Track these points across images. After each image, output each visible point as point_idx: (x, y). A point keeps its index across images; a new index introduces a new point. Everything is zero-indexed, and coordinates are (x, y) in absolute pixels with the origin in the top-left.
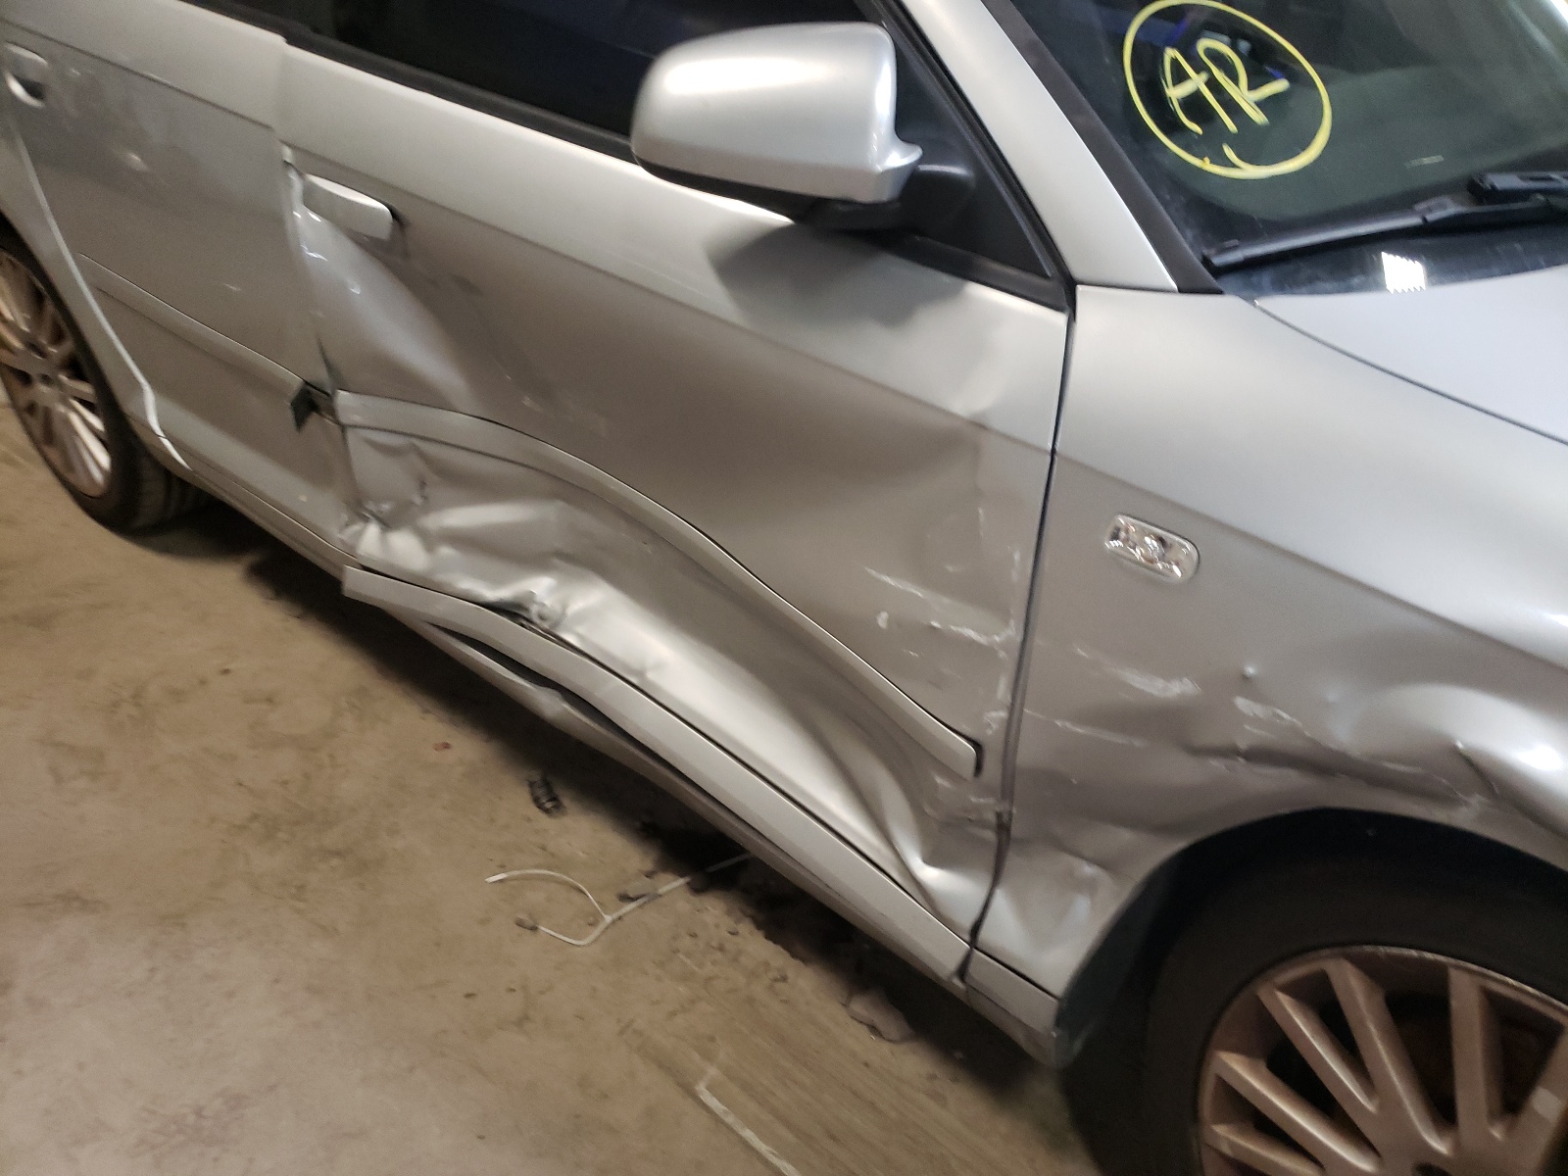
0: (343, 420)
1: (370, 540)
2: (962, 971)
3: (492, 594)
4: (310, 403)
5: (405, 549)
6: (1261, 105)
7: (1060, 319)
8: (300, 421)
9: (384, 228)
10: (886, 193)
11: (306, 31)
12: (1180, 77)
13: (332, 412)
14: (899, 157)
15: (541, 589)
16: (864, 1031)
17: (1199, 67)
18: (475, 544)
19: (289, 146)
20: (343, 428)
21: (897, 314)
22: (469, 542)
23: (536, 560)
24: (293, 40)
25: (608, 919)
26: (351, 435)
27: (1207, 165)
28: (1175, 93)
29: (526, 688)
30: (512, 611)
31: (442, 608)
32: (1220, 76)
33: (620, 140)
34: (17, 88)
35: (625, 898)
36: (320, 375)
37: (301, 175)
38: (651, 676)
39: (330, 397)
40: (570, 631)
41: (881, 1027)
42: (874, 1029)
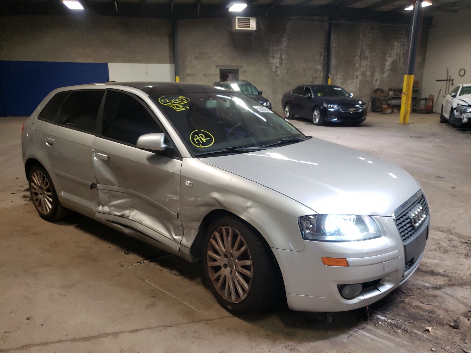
0: (98, 188)
1: (100, 208)
2: (179, 250)
3: (118, 214)
4: (93, 186)
5: (106, 209)
6: (206, 140)
7: (181, 161)
8: (91, 189)
9: (107, 159)
10: (163, 150)
11: (97, 135)
12: (196, 138)
13: (96, 187)
14: (163, 146)
15: (127, 212)
16: (173, 275)
17: (199, 137)
18: (117, 207)
19: (94, 149)
20: (98, 189)
21: (166, 162)
22: (116, 206)
23: (126, 208)
24: (95, 136)
25: (135, 265)
26: (99, 191)
27: (197, 146)
28: (195, 139)
29: (123, 229)
30: (122, 216)
31: (110, 218)
32: (201, 137)
33: (135, 145)
34: (47, 144)
35: (138, 263)
36: (95, 182)
37: (95, 153)
38: (142, 221)
39: (96, 185)
40: (130, 217)
41: (176, 274)
42: (174, 274)
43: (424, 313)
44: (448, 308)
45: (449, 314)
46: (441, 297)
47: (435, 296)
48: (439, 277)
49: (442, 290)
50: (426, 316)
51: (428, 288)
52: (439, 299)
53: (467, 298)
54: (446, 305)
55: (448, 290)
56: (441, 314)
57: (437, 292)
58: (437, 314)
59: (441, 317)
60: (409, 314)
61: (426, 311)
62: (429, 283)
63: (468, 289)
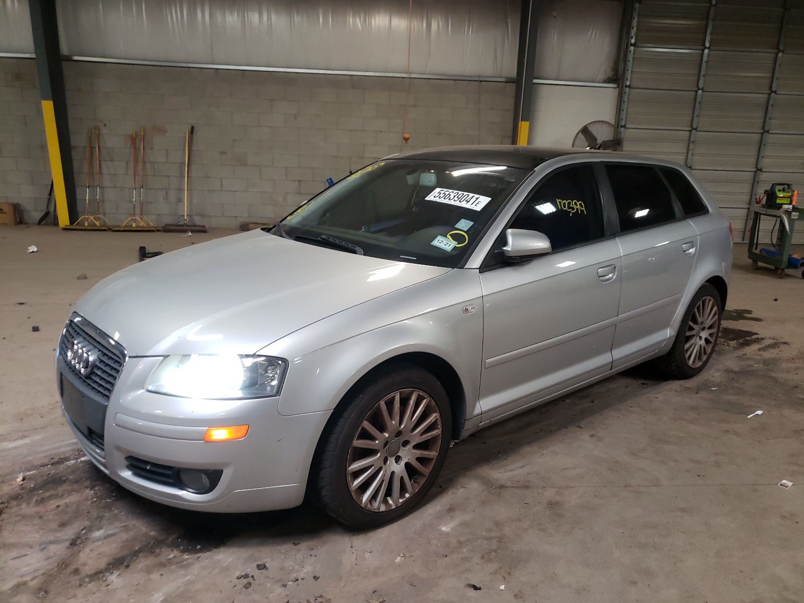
43: (48, 494)
44: (27, 523)
45: (18, 516)
46: (55, 531)
47: (63, 525)
48: (102, 564)
49: (68, 543)
50: (42, 493)
51: (90, 529)
52: (54, 525)
53: (16, 558)
54: (34, 525)
55: (58, 550)
56: (27, 509)
57: (69, 533)
58: (32, 504)
59: (24, 505)
60: (65, 481)
61: (50, 498)
62: (99, 539)
63: (31, 580)
